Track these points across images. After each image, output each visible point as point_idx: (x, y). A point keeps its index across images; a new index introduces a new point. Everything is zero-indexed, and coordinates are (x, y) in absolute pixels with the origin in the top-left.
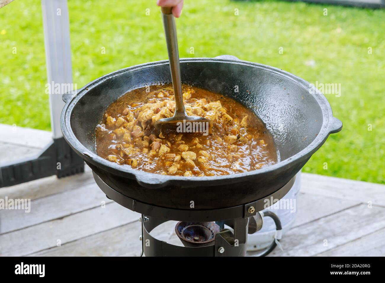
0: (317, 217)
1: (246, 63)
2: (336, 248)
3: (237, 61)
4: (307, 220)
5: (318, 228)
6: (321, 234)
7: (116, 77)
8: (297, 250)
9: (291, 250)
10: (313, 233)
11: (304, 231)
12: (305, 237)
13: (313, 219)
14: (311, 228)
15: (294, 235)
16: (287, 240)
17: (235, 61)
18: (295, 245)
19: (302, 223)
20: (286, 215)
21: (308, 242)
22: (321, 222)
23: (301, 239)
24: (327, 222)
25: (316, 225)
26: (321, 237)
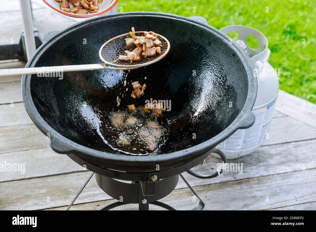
0: (289, 141)
1: (212, 29)
2: (293, 173)
3: (205, 25)
4: (280, 142)
5: (286, 151)
6: (286, 157)
7: (98, 22)
8: (260, 166)
9: (254, 165)
10: (279, 154)
11: (273, 151)
12: (271, 156)
13: (284, 141)
14: (279, 149)
15: (263, 152)
16: (256, 155)
17: (203, 25)
18: (260, 162)
19: (275, 143)
20: (253, 140)
21: (272, 162)
22: (291, 146)
23: (268, 157)
24: (296, 147)
25: (285, 147)
26: (284, 160)
